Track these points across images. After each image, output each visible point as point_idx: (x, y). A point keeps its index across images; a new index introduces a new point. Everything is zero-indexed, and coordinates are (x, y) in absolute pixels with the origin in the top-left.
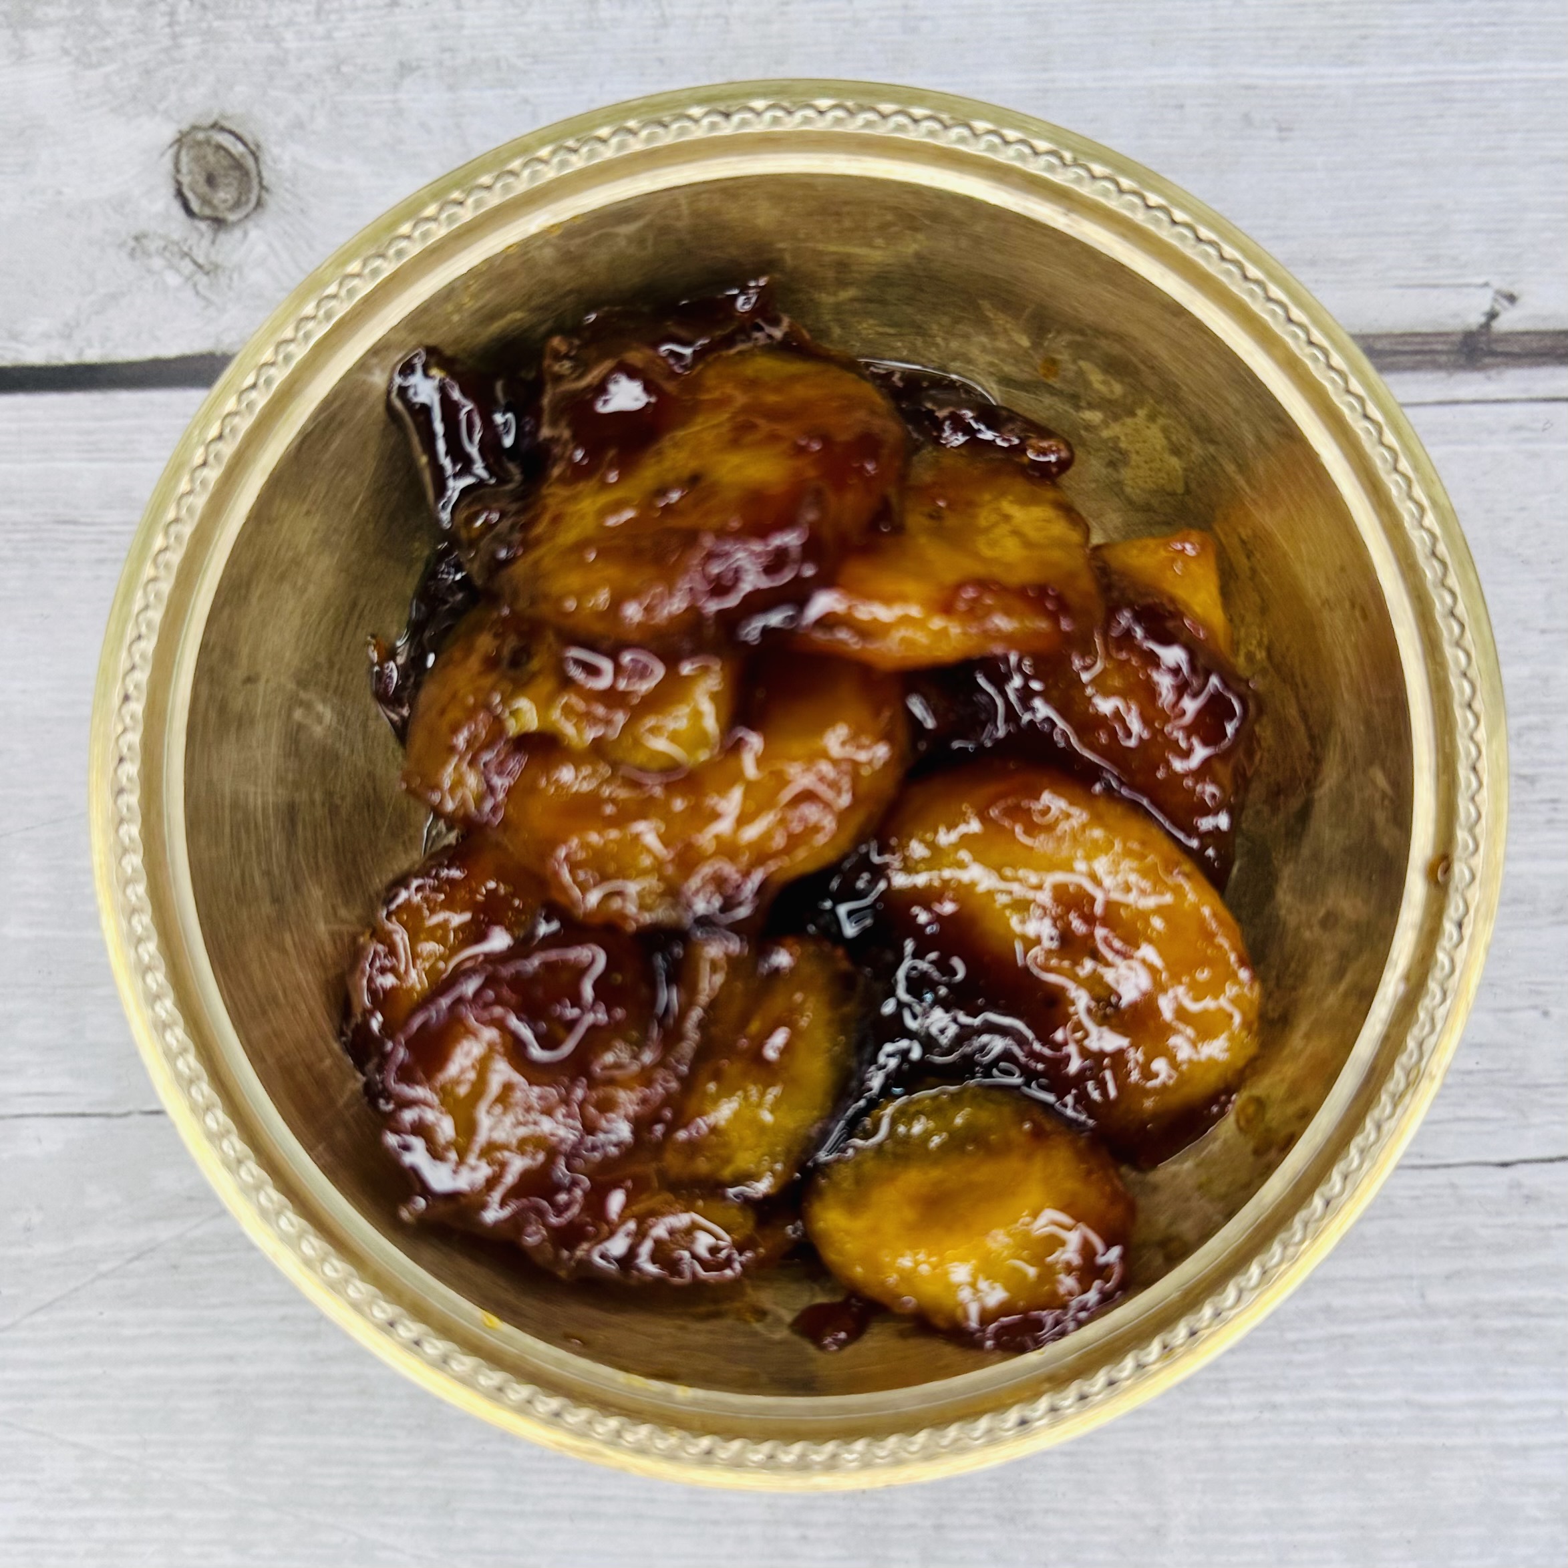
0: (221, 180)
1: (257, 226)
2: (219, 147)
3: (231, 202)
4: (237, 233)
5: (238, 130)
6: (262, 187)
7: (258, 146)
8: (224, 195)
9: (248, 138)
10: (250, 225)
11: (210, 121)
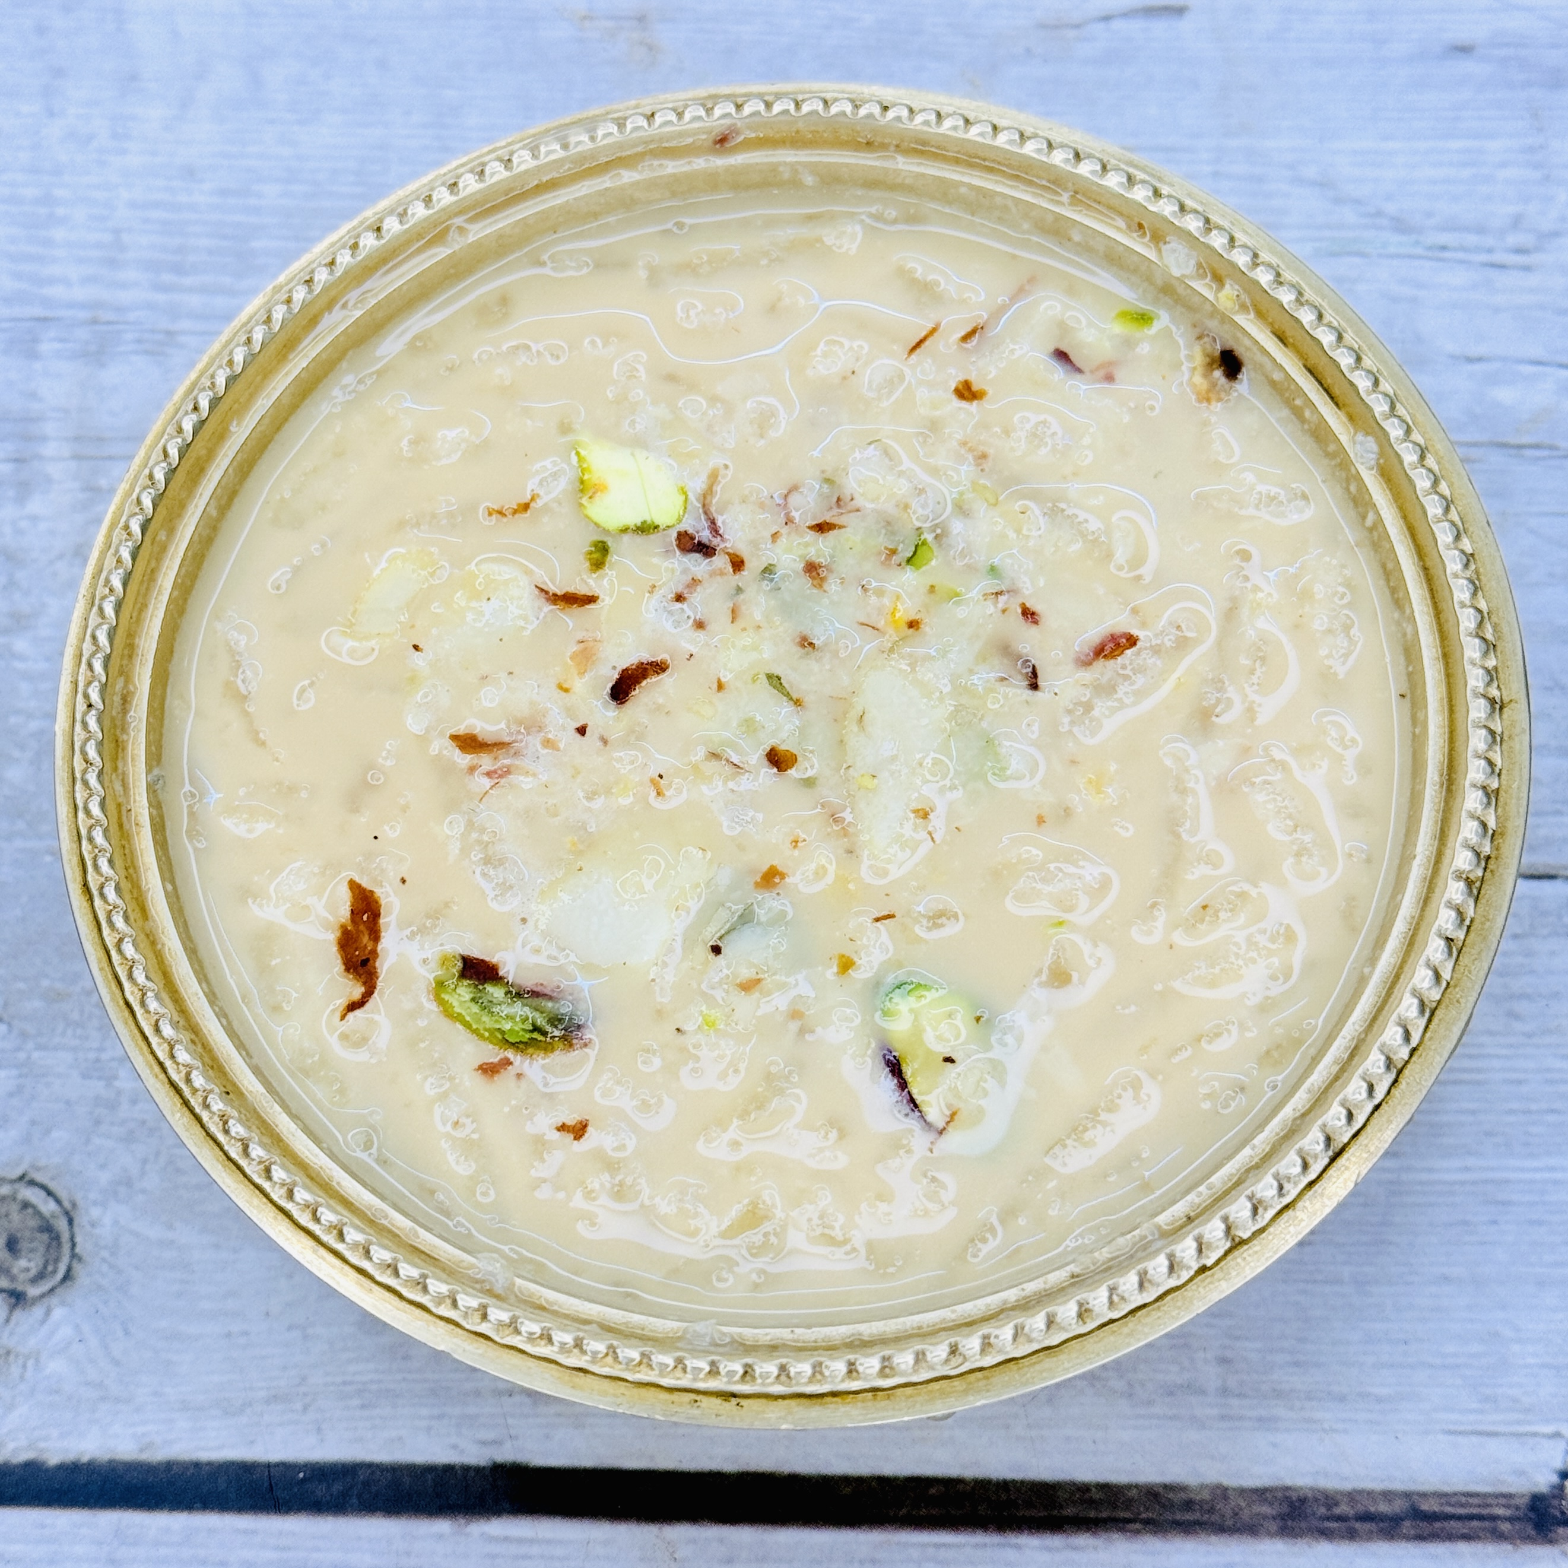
0: (24, 1245)
1: (63, 1303)
2: (26, 1205)
3: (33, 1272)
4: (38, 1311)
5: (52, 1186)
6: (74, 1256)
7: (74, 1205)
8: (26, 1264)
9: (63, 1195)
10: (54, 1300)
11: (19, 1172)
